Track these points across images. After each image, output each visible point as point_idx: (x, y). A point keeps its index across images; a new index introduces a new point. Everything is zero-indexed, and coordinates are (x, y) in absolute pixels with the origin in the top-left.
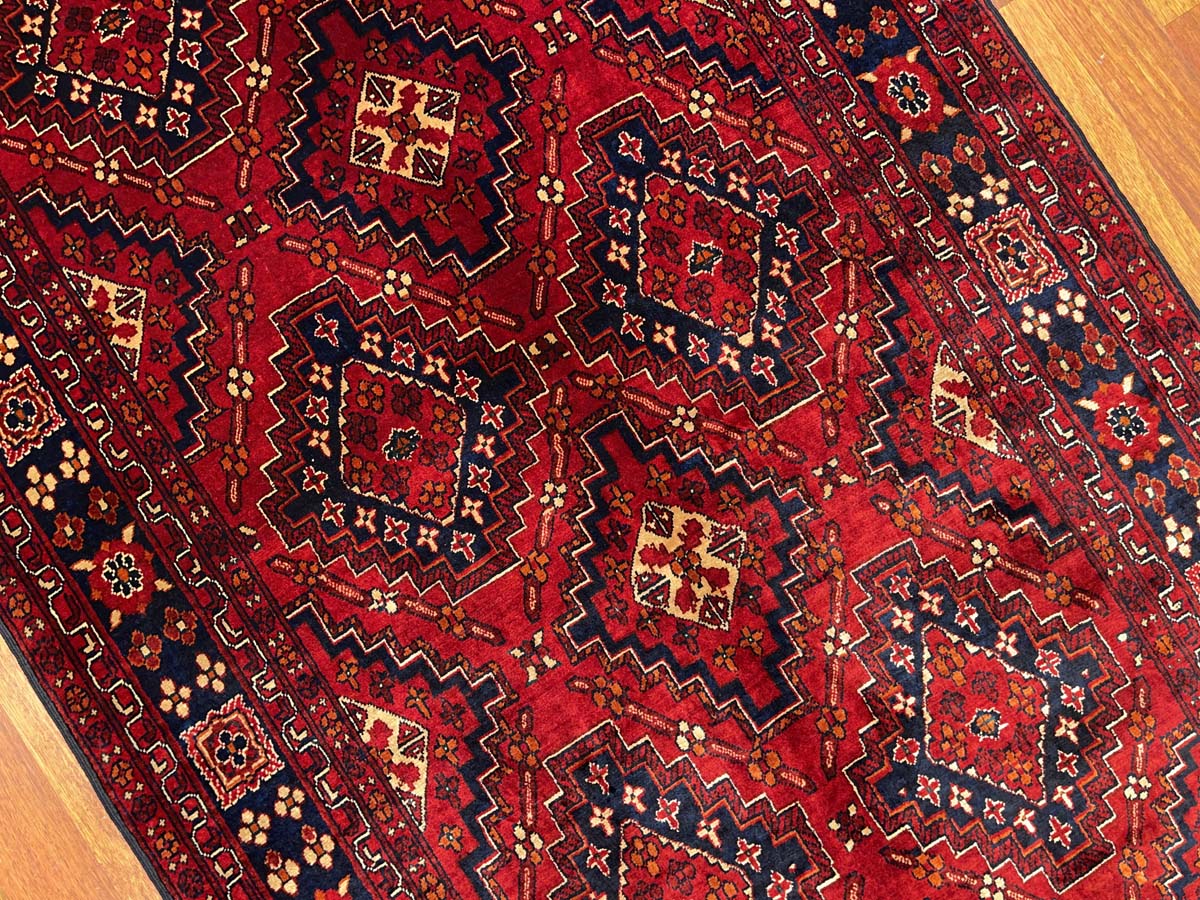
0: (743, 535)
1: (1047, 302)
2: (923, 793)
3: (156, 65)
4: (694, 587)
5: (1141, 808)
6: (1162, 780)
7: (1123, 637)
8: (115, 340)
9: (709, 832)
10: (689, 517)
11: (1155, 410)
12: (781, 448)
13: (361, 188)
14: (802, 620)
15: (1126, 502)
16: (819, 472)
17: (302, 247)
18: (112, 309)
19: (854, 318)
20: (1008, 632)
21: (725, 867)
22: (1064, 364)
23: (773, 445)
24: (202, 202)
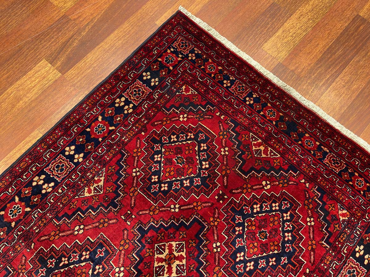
3: (170, 177)
8: (86, 189)
13: (148, 251)
17: (125, 237)
18: (95, 185)
24: (133, 202)
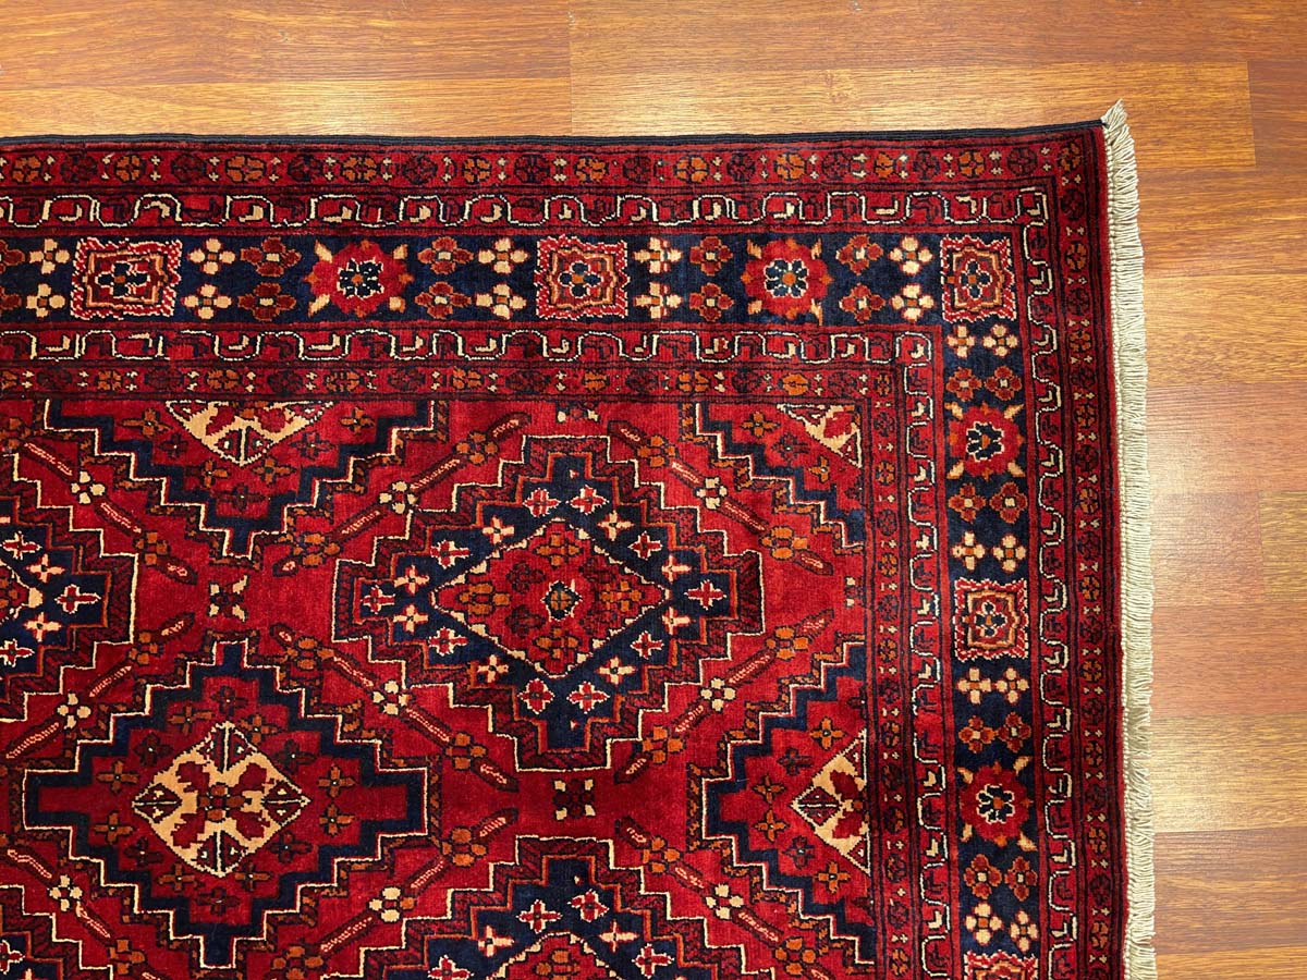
0: (227, 725)
1: (193, 278)
2: (587, 705)
4: (246, 808)
5: (733, 502)
6: (720, 464)
7: (562, 417)
9: (493, 943)
10: (174, 768)
11: (366, 244)
12: (165, 632)
14: (348, 719)
15: (435, 329)
16: (214, 610)
19: (85, 477)
20: (488, 523)
21: (536, 948)
22: (266, 302)
23: (157, 638)
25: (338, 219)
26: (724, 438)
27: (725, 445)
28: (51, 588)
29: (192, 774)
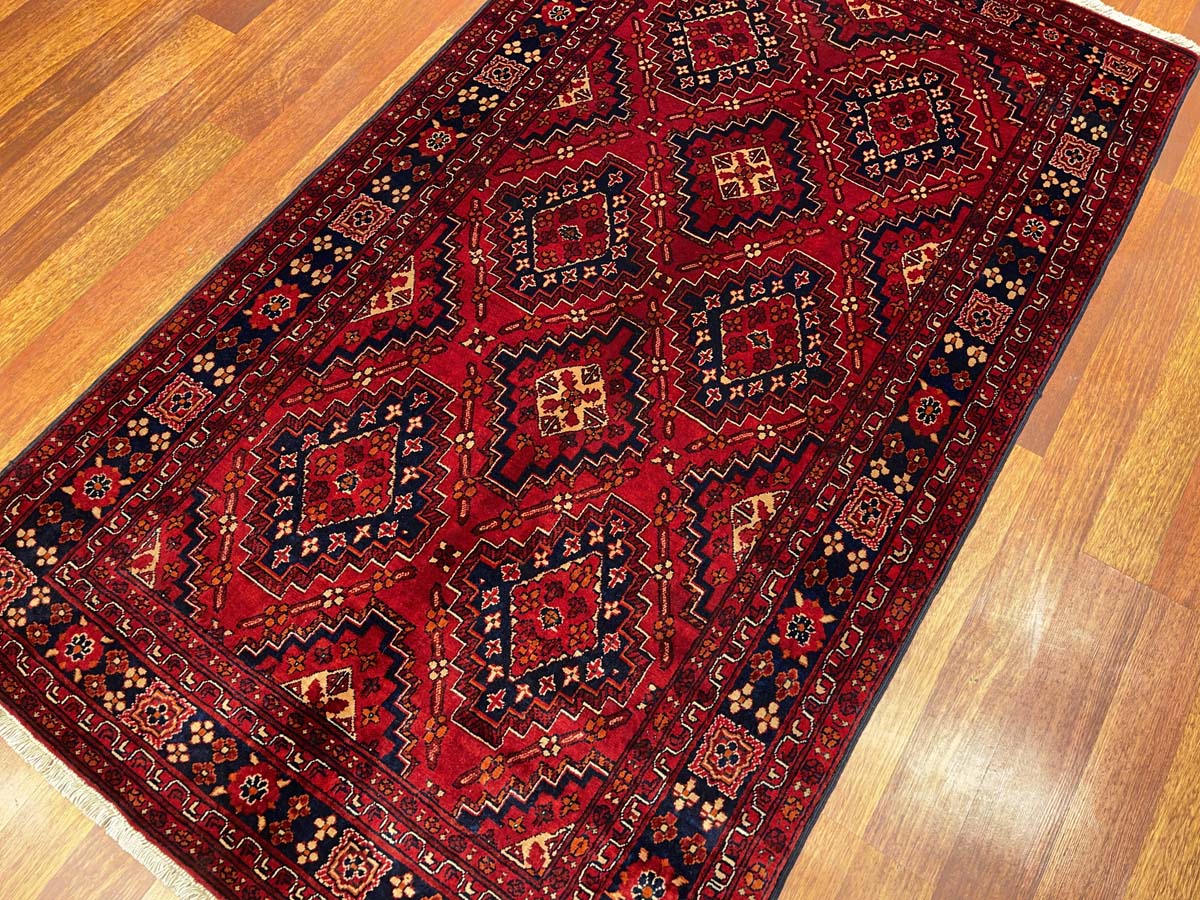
0: (605, 423)
1: (851, 544)
2: (486, 595)
3: (712, 65)
4: (560, 408)
5: (536, 755)
6: (563, 763)
7: (652, 688)
8: (561, 97)
9: (409, 474)
10: (601, 390)
11: (820, 645)
12: (670, 423)
13: (700, 166)
14: (568, 476)
15: (747, 651)
16: (666, 450)
17: (654, 152)
18: (576, 90)
19: (772, 434)
20: (619, 607)
21: (390, 492)
22: (816, 572)
23: (669, 418)
24: (652, 105)
25: (843, 639)
26: (577, 777)
27: (573, 774)
28: (726, 390)
29: (593, 396)
